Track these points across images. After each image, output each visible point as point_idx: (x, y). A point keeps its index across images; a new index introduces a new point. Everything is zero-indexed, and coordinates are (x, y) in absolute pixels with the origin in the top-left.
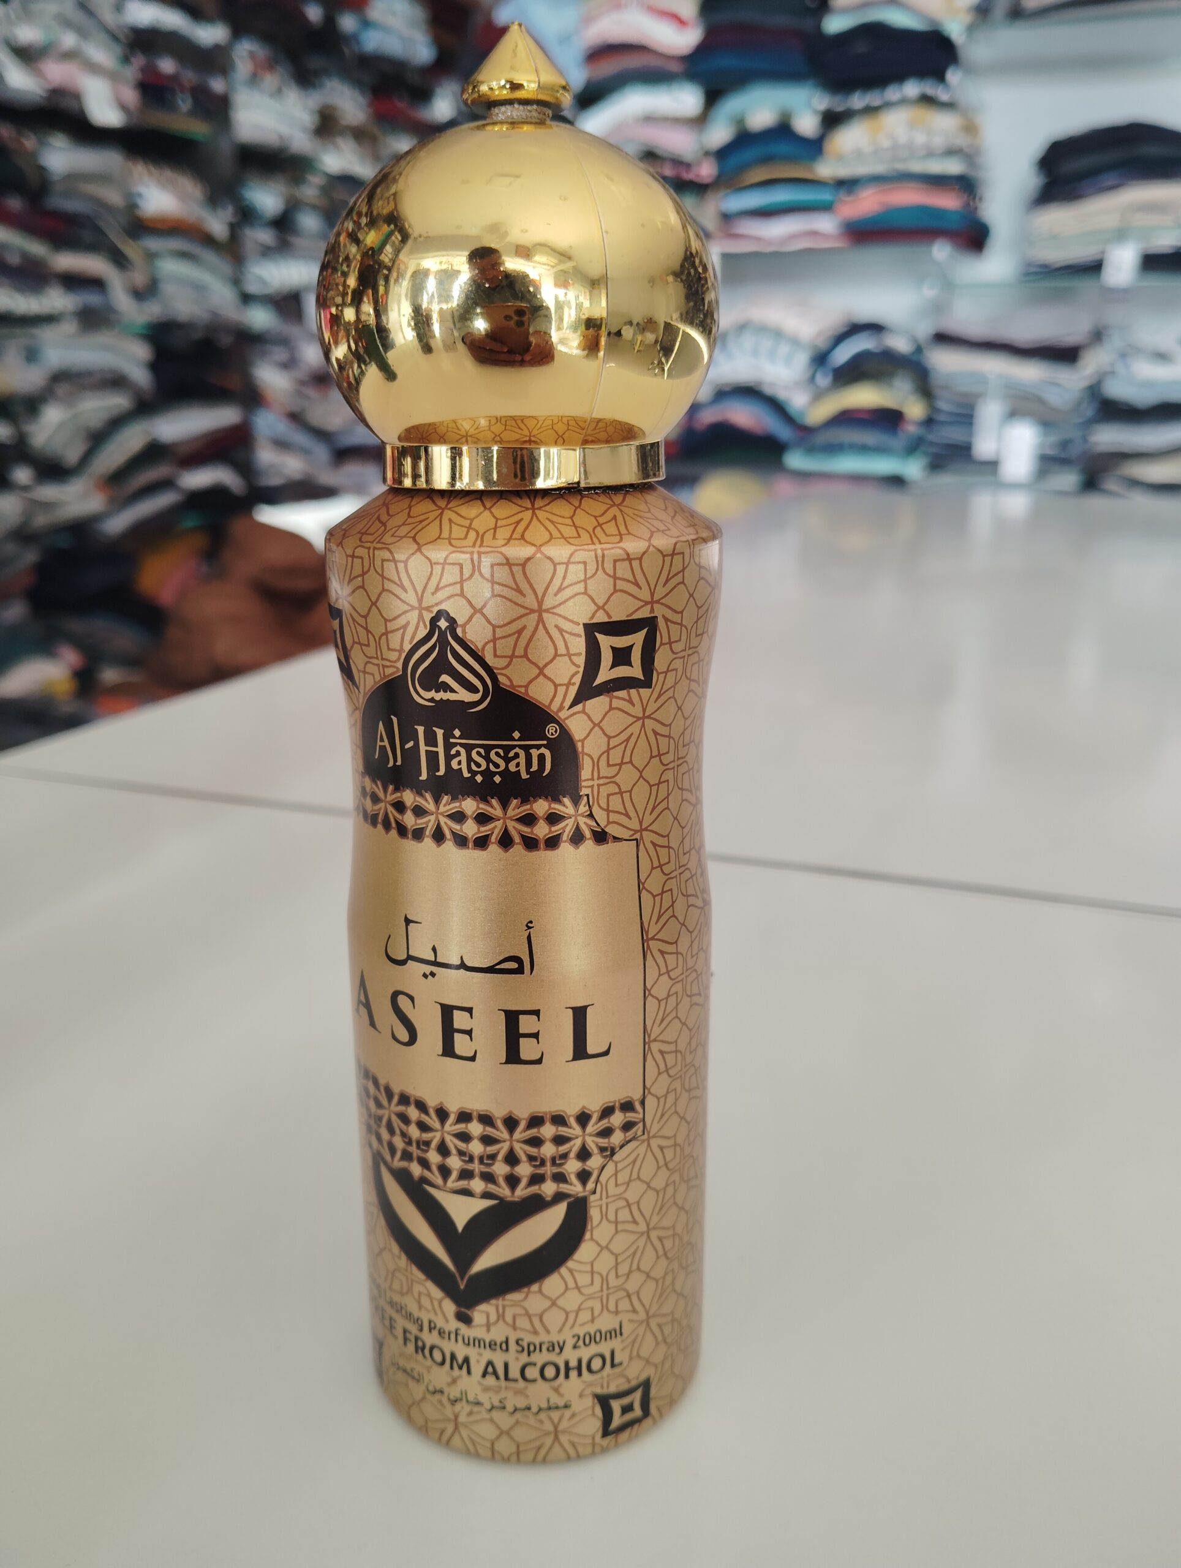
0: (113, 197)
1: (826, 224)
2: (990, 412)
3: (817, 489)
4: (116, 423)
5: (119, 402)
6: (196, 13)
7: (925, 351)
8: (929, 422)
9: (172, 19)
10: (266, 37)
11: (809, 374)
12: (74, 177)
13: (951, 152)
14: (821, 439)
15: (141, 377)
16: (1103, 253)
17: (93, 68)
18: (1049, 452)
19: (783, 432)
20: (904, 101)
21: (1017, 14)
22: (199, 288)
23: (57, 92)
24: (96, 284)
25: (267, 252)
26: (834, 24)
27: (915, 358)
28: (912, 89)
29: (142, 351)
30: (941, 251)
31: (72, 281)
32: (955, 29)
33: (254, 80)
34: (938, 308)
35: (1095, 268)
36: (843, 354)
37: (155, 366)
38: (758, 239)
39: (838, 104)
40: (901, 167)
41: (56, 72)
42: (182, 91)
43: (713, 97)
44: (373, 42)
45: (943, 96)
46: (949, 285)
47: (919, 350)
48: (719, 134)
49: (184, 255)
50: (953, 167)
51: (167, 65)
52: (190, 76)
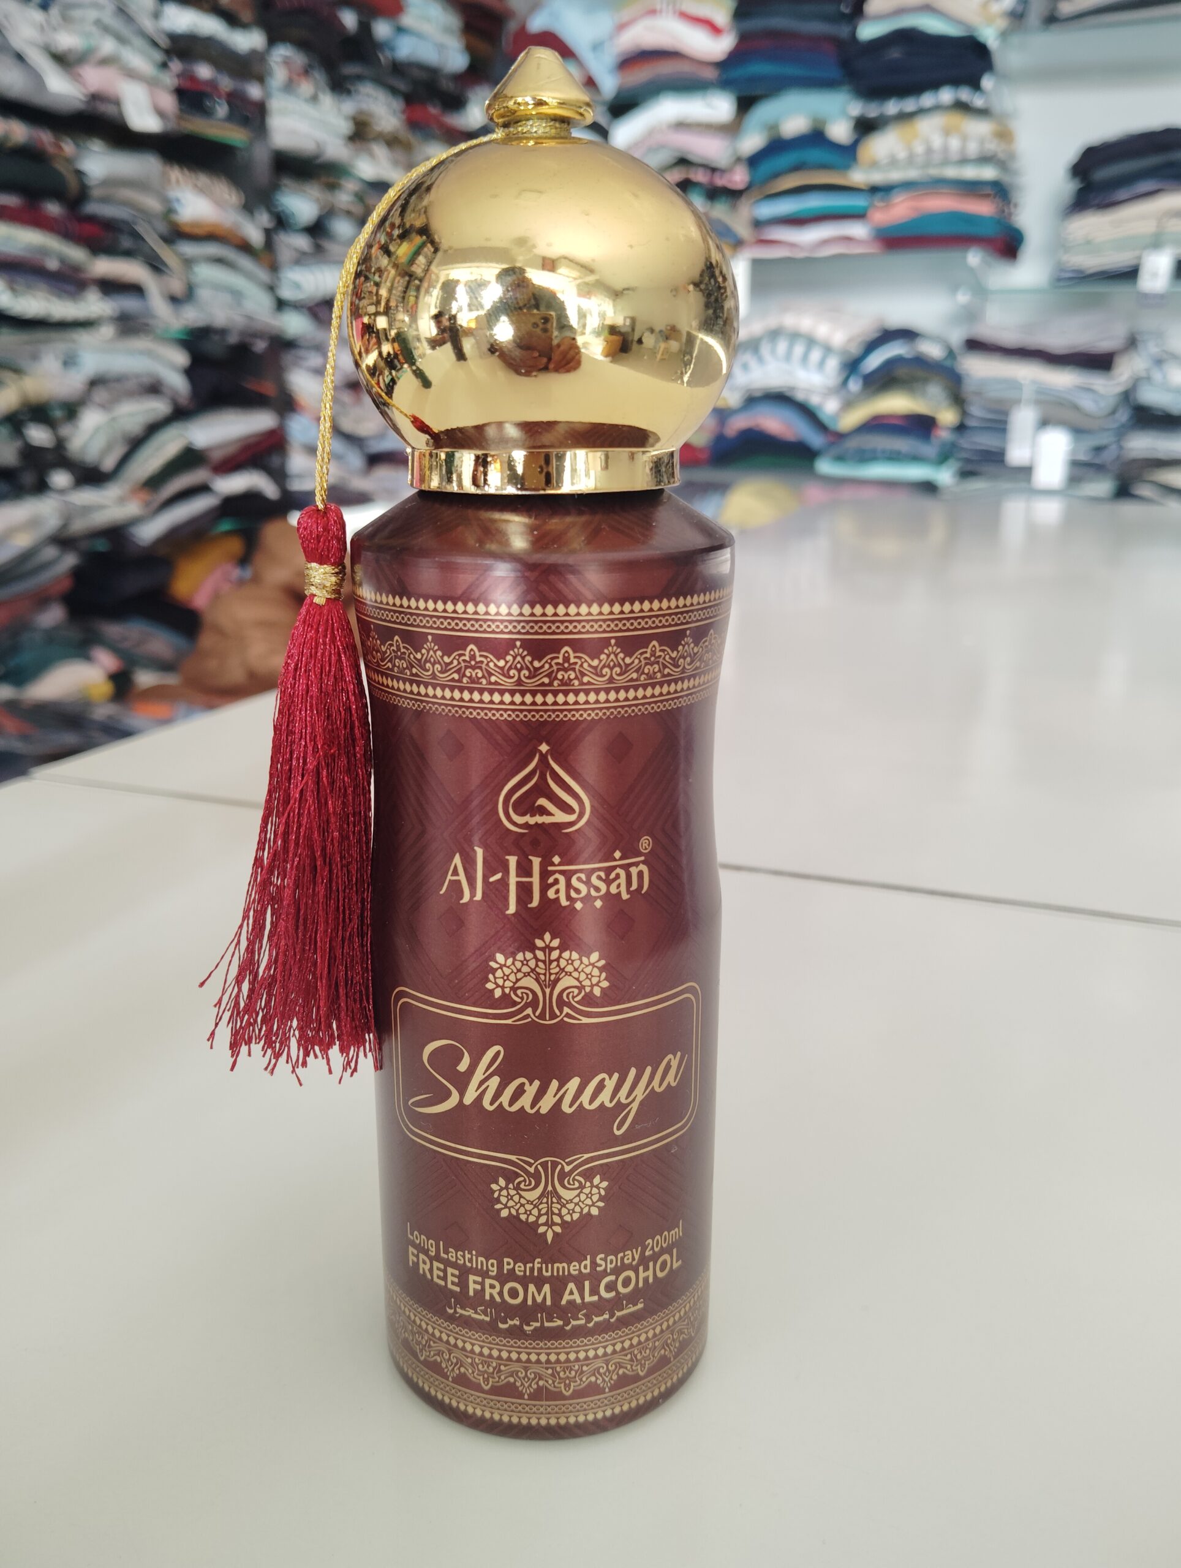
0: (152, 204)
1: (858, 230)
2: (1023, 418)
3: (847, 493)
4: (153, 429)
5: (159, 407)
6: (232, 19)
7: (959, 358)
8: (961, 428)
9: (207, 25)
10: (302, 45)
11: (840, 379)
12: (112, 182)
13: (984, 159)
14: (852, 444)
15: (178, 383)
16: (1139, 258)
17: (131, 74)
18: (1082, 457)
19: (815, 440)
20: (937, 108)
21: (1052, 19)
22: (237, 295)
23: (95, 97)
24: (135, 289)
25: (301, 259)
26: (868, 31)
27: (948, 363)
28: (946, 95)
29: (181, 358)
30: (974, 257)
31: (110, 287)
32: (989, 36)
33: (289, 87)
34: (970, 315)
35: (1131, 274)
36: (874, 361)
37: (190, 372)
38: (792, 245)
39: (872, 110)
40: (934, 172)
41: (95, 78)
42: (220, 97)
43: (745, 104)
44: (406, 49)
45: (978, 102)
46: (981, 291)
47: (951, 354)
48: (752, 141)
49: (220, 261)
50: (988, 173)
51: (204, 71)
52: (226, 83)
